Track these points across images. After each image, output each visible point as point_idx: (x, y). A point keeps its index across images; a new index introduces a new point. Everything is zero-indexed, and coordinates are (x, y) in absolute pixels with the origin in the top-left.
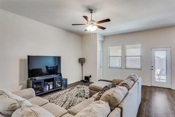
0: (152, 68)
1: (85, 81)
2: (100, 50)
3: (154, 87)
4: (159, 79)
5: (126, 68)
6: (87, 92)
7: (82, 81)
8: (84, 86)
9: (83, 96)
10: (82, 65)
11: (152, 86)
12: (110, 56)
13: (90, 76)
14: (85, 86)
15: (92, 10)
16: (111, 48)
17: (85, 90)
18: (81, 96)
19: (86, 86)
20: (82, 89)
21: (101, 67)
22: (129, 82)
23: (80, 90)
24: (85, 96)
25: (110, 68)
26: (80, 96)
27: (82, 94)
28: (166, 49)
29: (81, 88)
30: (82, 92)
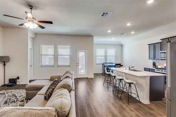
0: (78, 64)
1: (11, 84)
2: (31, 48)
3: (79, 78)
4: (81, 73)
5: (58, 66)
6: (19, 95)
7: (4, 85)
8: (10, 90)
9: (15, 101)
10: (5, 65)
11: (77, 78)
12: (42, 55)
13: (18, 78)
14: (12, 90)
15: (32, 7)
16: (44, 46)
17: (15, 94)
18: (13, 102)
19: (14, 90)
20: (10, 94)
21: (31, 66)
22: (69, 75)
23: (7, 96)
24: (18, 99)
25: (42, 66)
26: (11, 102)
27: (13, 98)
28: (85, 51)
29: (7, 93)
30: (13, 97)
